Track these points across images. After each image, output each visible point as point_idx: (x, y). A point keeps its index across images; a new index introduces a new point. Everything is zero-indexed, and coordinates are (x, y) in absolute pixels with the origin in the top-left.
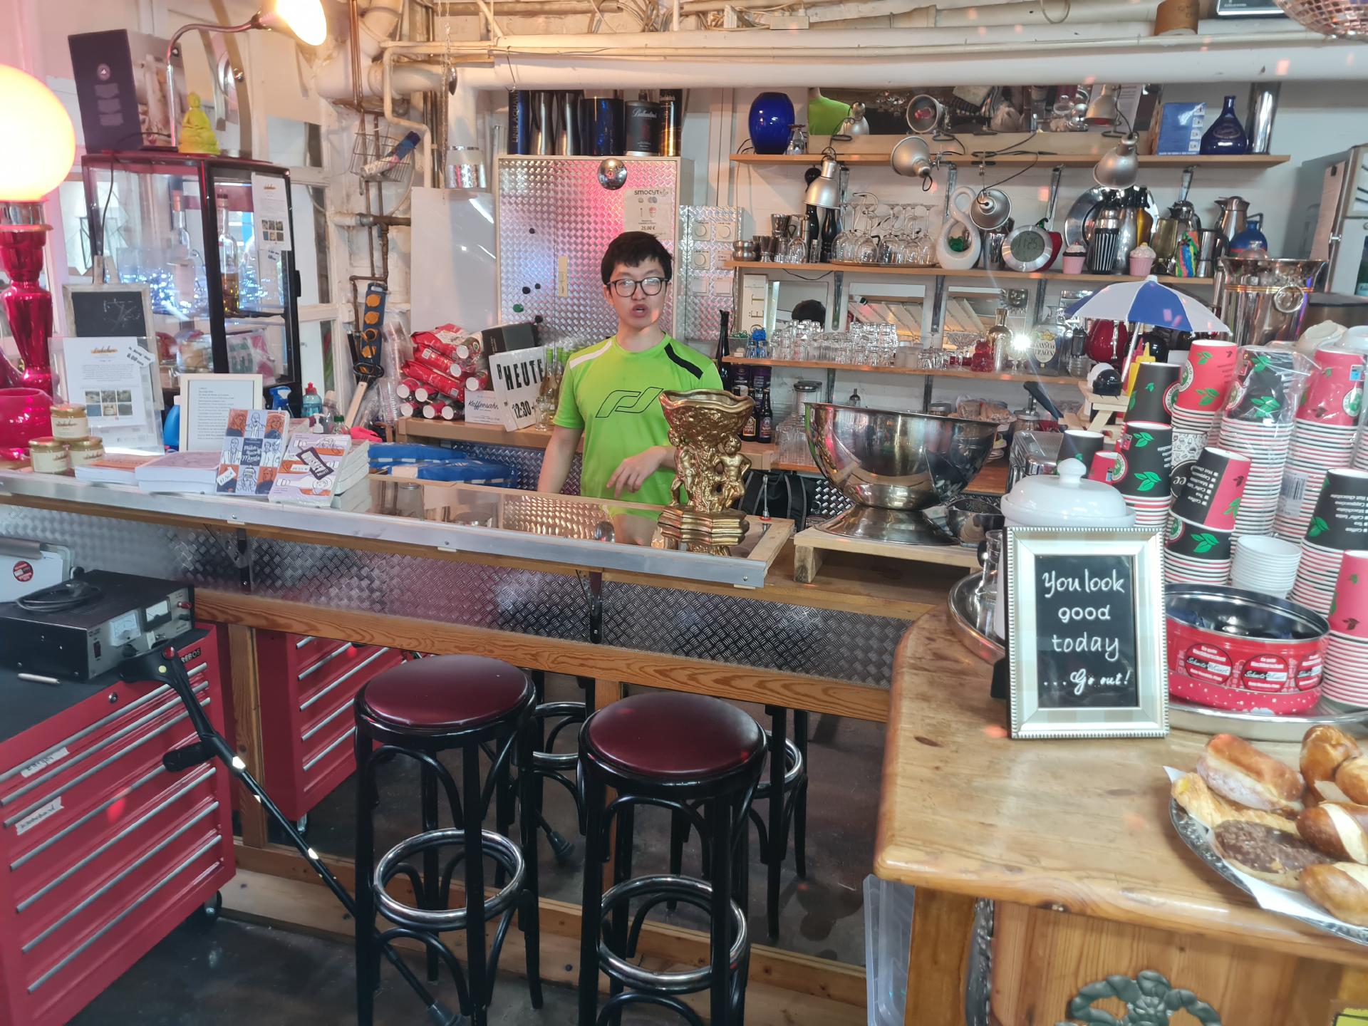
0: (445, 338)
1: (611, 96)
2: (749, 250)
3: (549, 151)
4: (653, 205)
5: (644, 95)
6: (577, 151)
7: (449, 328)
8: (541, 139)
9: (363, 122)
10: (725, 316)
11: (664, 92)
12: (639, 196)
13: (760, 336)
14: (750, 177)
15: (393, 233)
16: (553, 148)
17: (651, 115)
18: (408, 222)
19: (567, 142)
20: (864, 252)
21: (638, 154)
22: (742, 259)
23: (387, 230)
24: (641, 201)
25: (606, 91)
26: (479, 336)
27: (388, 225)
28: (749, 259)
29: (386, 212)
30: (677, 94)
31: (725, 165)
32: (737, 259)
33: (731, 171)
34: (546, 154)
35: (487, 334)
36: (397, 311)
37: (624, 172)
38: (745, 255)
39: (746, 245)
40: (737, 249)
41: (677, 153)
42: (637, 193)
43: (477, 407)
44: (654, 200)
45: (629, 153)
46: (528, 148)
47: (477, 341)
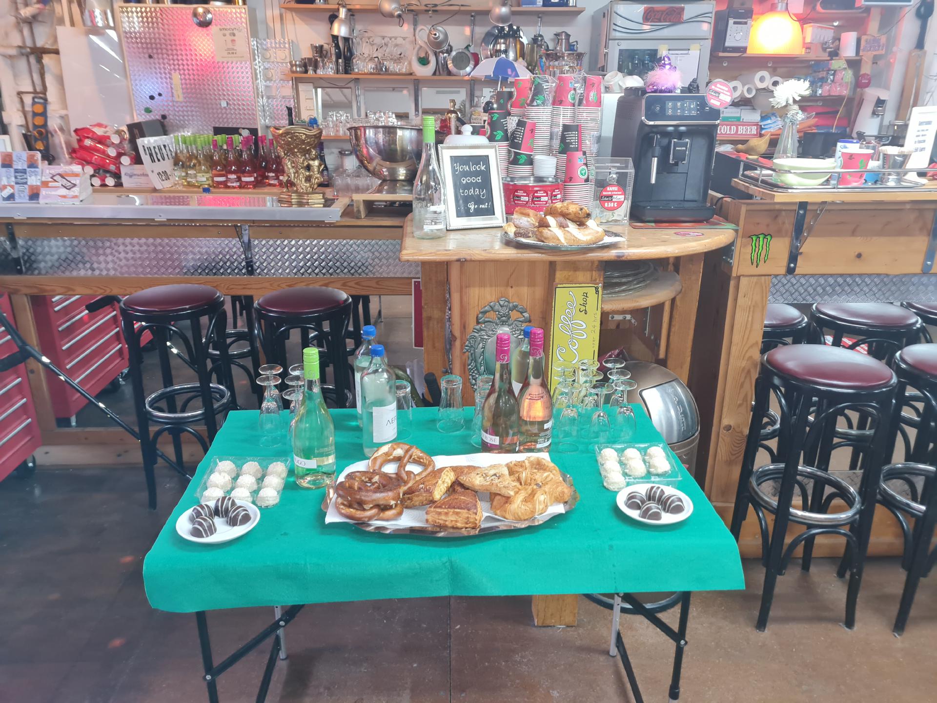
0: (99, 132)
2: (300, 66)
4: (233, 38)
7: (100, 125)
10: (290, 110)
12: (223, 32)
13: (313, 122)
14: (294, 20)
15: (46, 59)
18: (57, 52)
20: (370, 67)
21: (218, 3)
22: (296, 72)
23: (42, 57)
24: (225, 35)
26: (125, 129)
27: (42, 53)
28: (301, 72)
29: (39, 44)
31: (277, 11)
32: (293, 72)
33: (281, 15)
34: (153, 3)
35: (131, 127)
36: (58, 115)
37: (210, 16)
38: (298, 69)
39: (298, 63)
40: (292, 66)
42: (221, 29)
43: (131, 176)
44: (234, 35)
45: (211, 3)
47: (123, 131)
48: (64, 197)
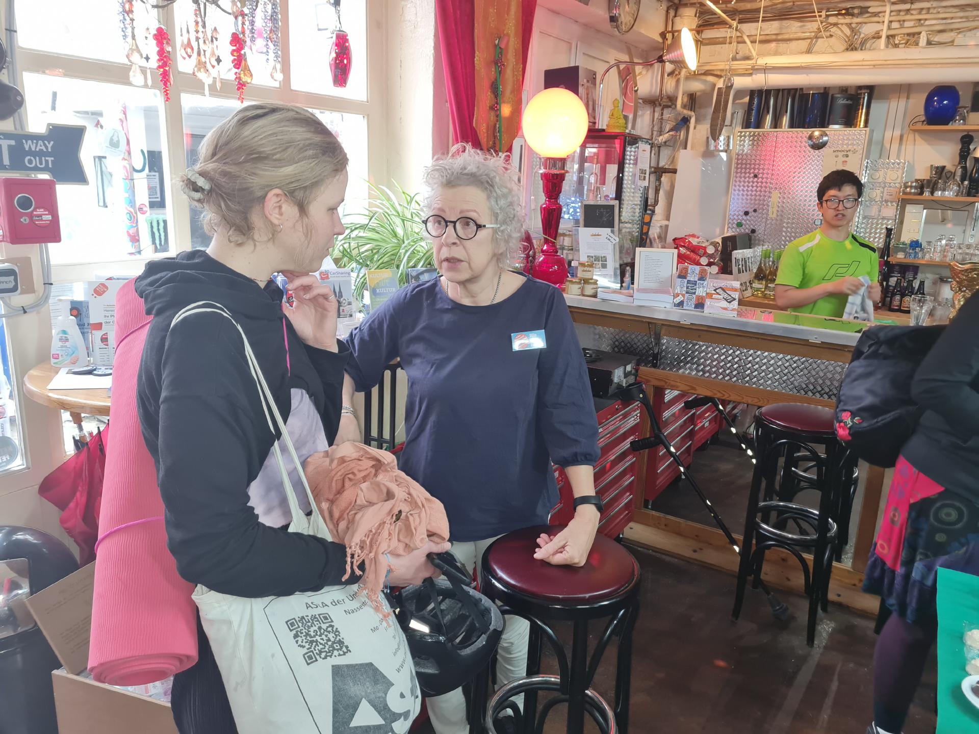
0: (694, 242)
1: (822, 91)
2: (915, 188)
3: (773, 126)
4: (845, 159)
5: (844, 90)
6: (792, 125)
7: (693, 236)
8: (769, 119)
9: (654, 111)
10: (889, 231)
11: (860, 88)
12: (836, 153)
13: (915, 244)
14: (915, 140)
15: (665, 179)
16: (776, 124)
17: (849, 102)
18: (674, 171)
19: (786, 120)
21: (836, 127)
22: (910, 193)
23: (661, 176)
24: (837, 156)
25: (818, 88)
26: (719, 240)
27: (663, 173)
28: (915, 194)
29: (661, 165)
30: (871, 90)
31: (897, 133)
32: (905, 193)
33: (901, 137)
34: (771, 128)
35: (725, 240)
36: (659, 225)
37: (825, 138)
38: (913, 191)
39: (914, 184)
40: (906, 187)
41: (866, 125)
42: (834, 151)
44: (847, 156)
45: (831, 126)
46: (759, 124)
47: (718, 243)
48: (725, 309)
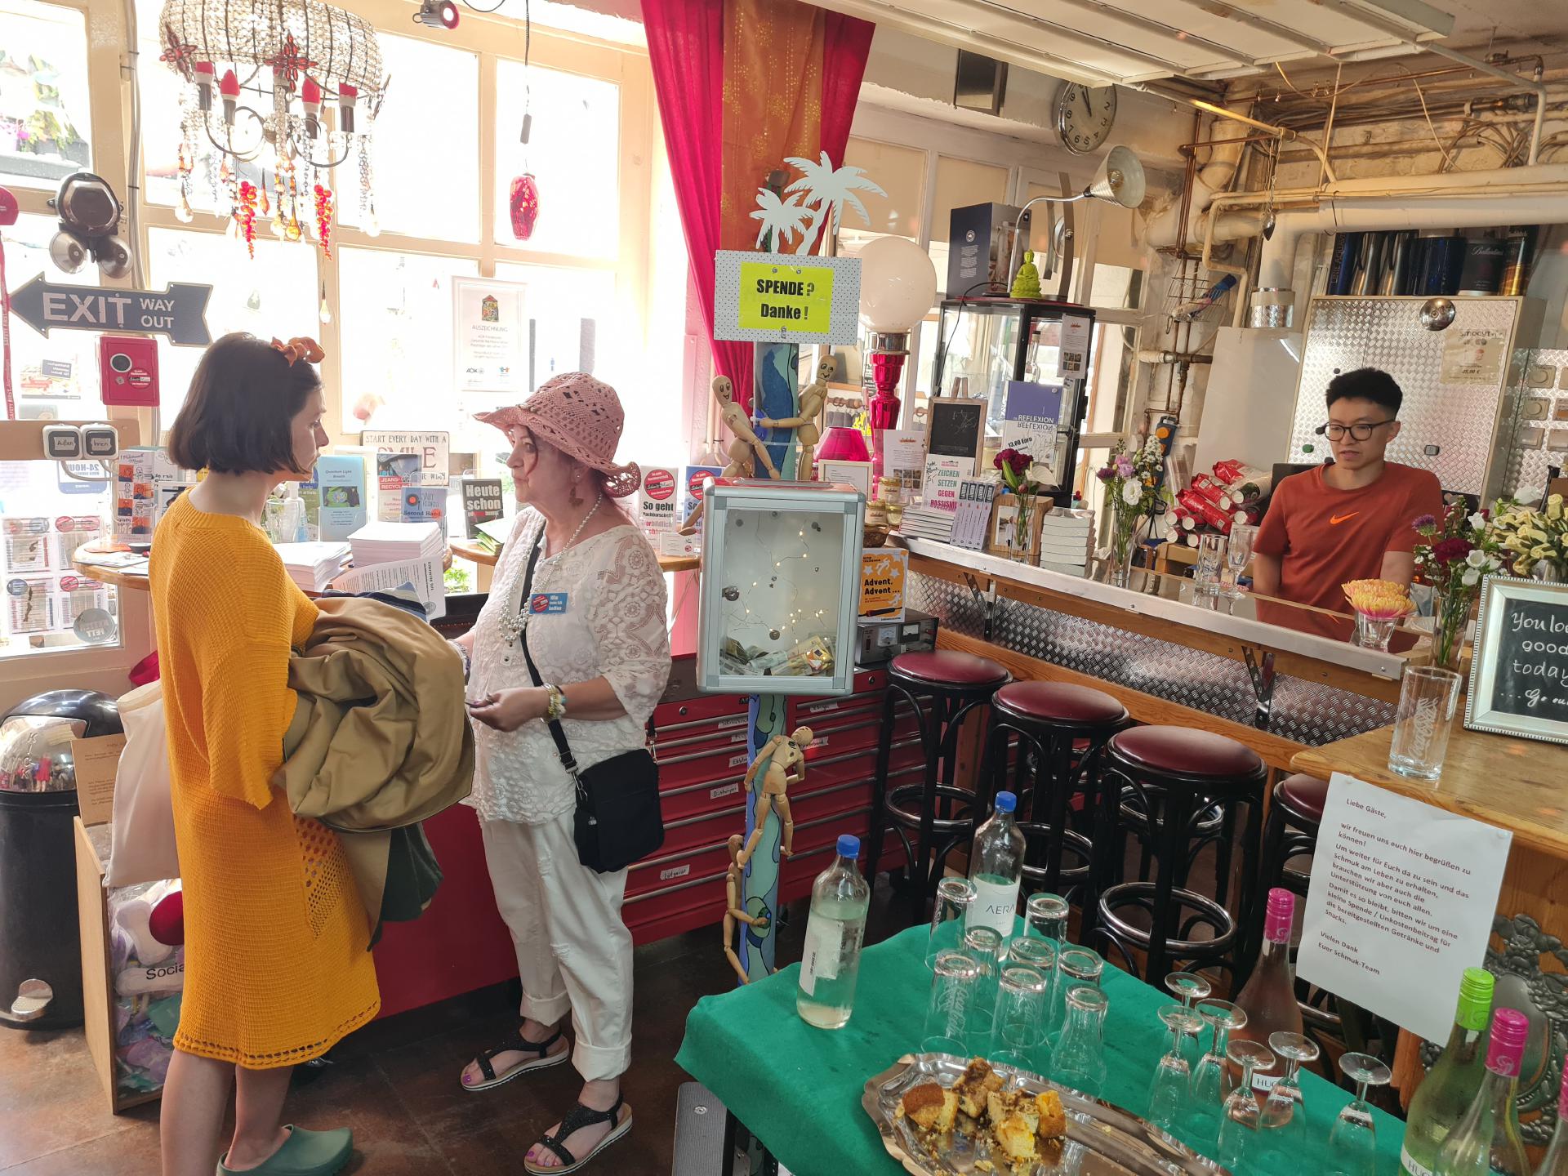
1: (1451, 235)
3: (1370, 291)
4: (1481, 347)
5: (1491, 232)
6: (1400, 291)
8: (1363, 280)
9: (1184, 267)
11: (1515, 229)
12: (1466, 337)
15: (1192, 370)
16: (1375, 288)
17: (1495, 253)
18: (1208, 360)
19: (1391, 281)
21: (1473, 293)
23: (1189, 366)
24: (1467, 343)
25: (1446, 230)
27: (1190, 362)
29: (1191, 350)
30: (1531, 231)
34: (1367, 294)
36: (1184, 444)
37: (1451, 312)
41: (1521, 292)
42: (1463, 334)
44: (1484, 342)
45: (1461, 293)
46: (1347, 289)
